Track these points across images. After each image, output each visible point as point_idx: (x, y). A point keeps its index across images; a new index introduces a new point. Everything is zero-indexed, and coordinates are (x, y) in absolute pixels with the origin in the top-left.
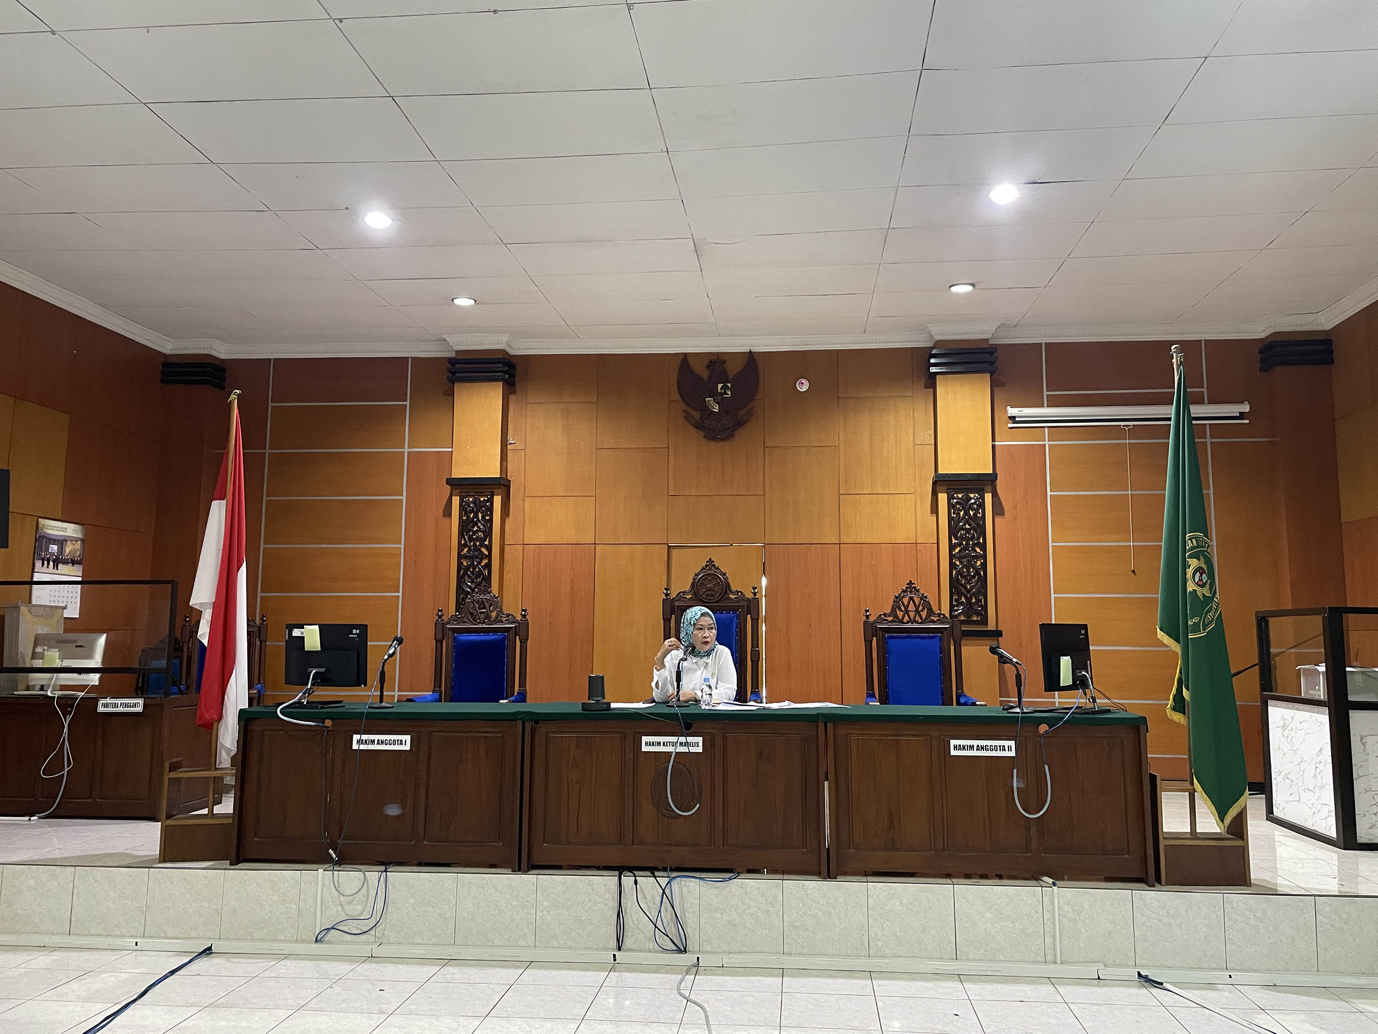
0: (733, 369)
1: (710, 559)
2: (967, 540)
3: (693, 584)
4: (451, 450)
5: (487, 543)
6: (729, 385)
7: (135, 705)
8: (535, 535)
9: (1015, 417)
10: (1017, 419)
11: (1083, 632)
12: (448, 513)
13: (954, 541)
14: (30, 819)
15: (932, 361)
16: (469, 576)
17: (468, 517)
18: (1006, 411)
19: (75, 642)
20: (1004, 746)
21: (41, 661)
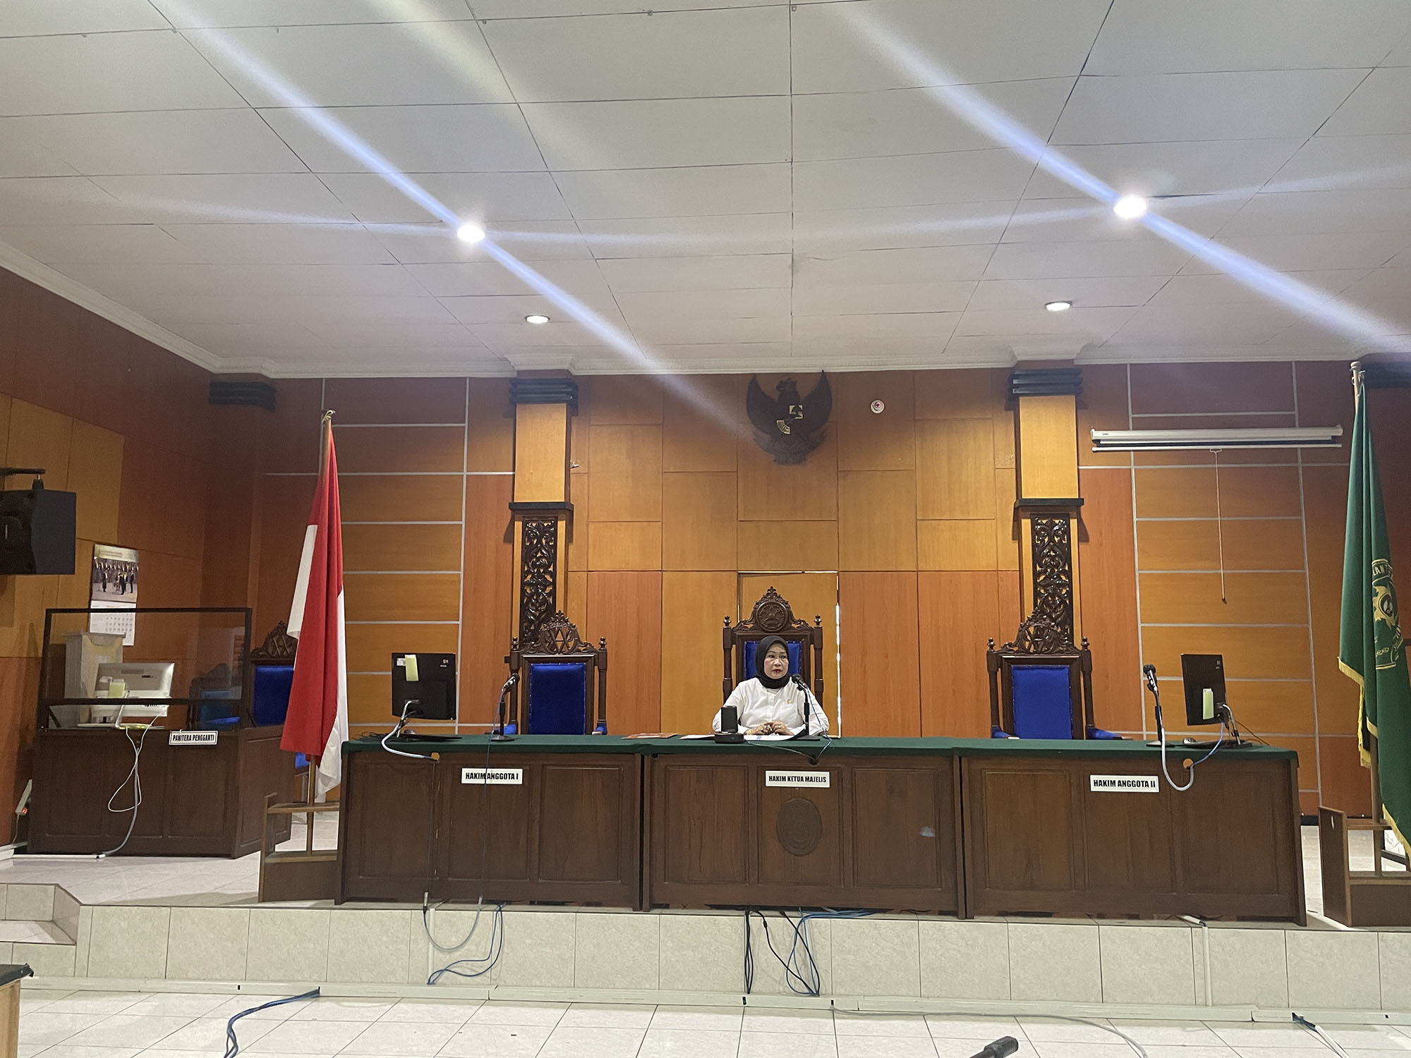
0: (804, 390)
1: (772, 587)
2: (1053, 567)
3: (754, 613)
4: (511, 473)
5: (551, 569)
6: (801, 407)
7: (208, 738)
8: (601, 561)
9: (1099, 440)
10: (1102, 442)
11: (1218, 663)
12: (509, 538)
13: (1038, 569)
14: (98, 857)
15: (1015, 382)
16: (533, 604)
17: (532, 543)
18: (1090, 434)
19: (142, 671)
20: (1147, 782)
21: (107, 692)
